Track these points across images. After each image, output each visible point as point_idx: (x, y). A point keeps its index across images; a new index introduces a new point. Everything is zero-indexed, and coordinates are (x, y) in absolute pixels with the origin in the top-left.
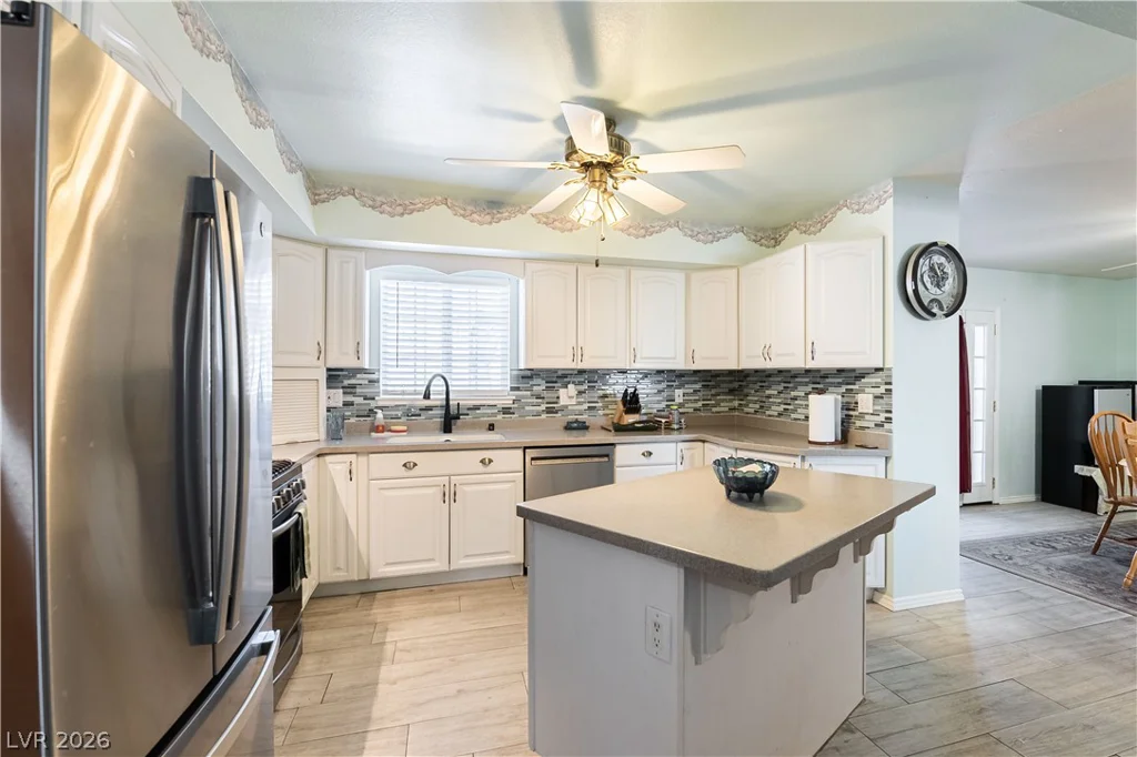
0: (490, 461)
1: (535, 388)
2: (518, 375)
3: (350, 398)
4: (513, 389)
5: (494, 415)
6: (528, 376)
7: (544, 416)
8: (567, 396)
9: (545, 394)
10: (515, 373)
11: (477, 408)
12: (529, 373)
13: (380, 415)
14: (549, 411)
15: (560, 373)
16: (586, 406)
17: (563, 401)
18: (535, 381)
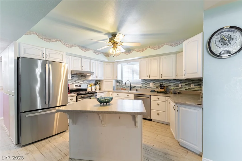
0: (129, 96)
1: (146, 83)
2: (142, 81)
3: (119, 84)
4: (142, 83)
5: (138, 88)
6: (144, 81)
7: (147, 89)
8: (151, 85)
9: (147, 84)
10: (142, 80)
11: (136, 86)
12: (144, 80)
13: (122, 87)
14: (148, 88)
15: (150, 80)
16: (156, 87)
17: (151, 86)
18: (146, 82)
